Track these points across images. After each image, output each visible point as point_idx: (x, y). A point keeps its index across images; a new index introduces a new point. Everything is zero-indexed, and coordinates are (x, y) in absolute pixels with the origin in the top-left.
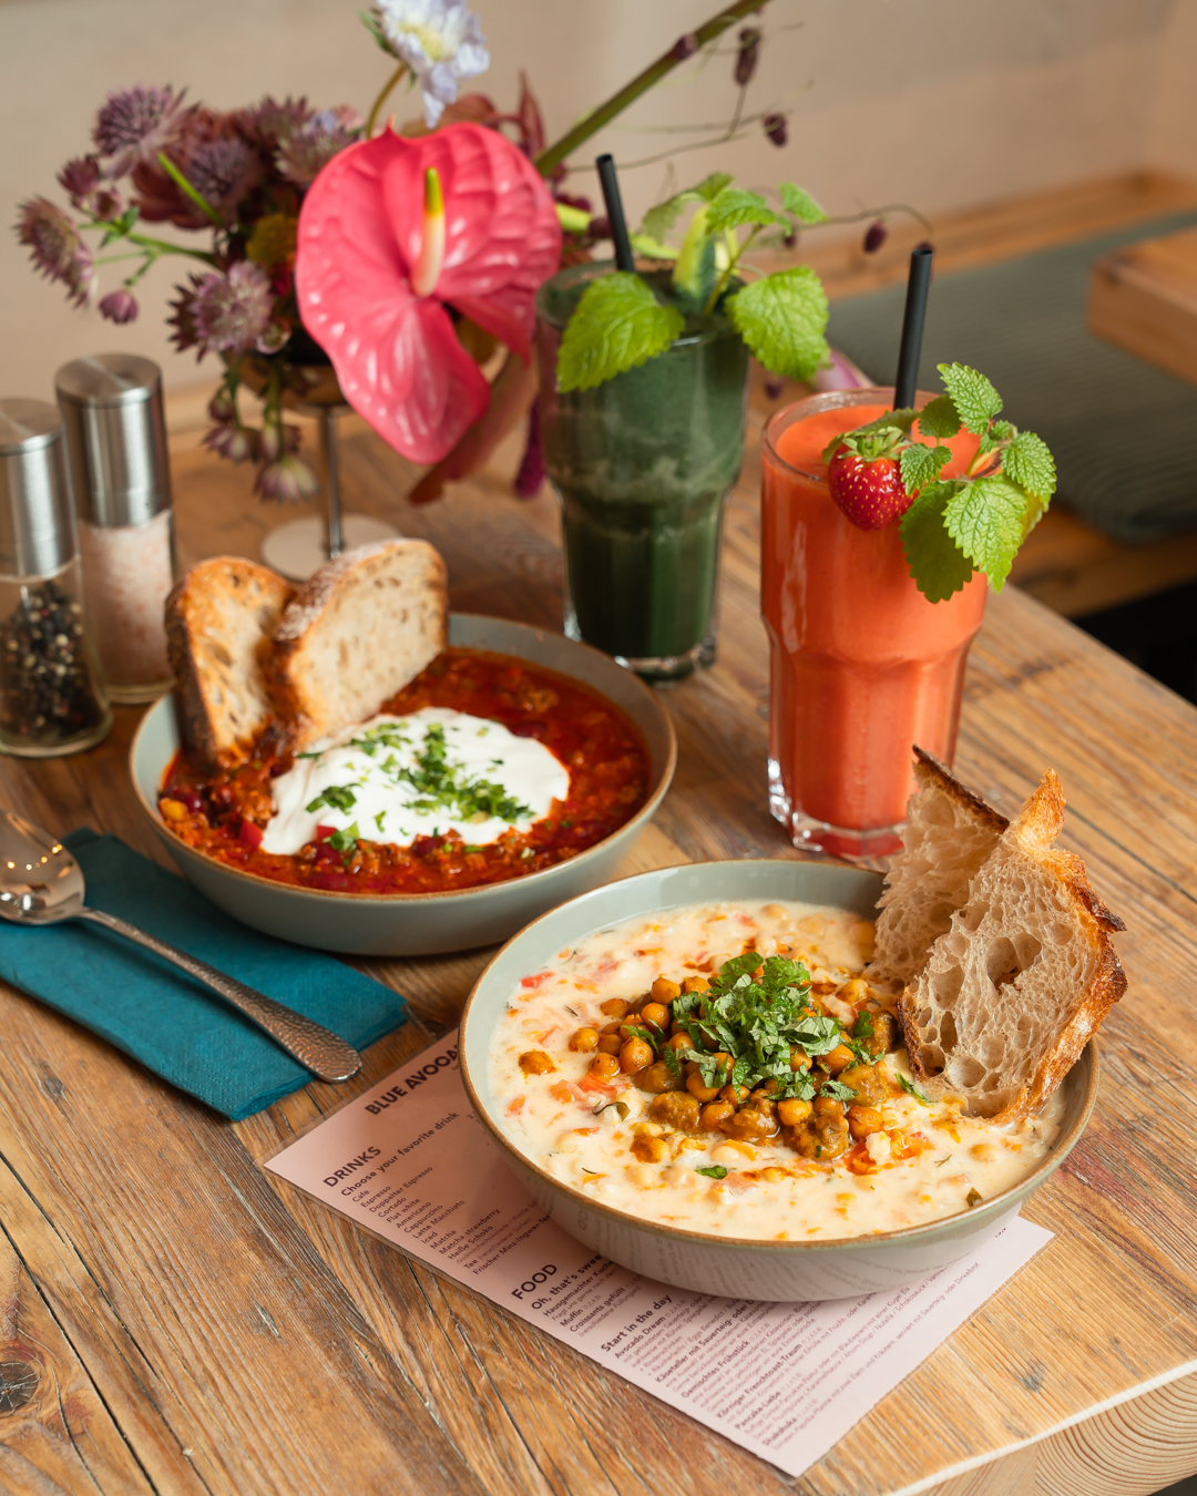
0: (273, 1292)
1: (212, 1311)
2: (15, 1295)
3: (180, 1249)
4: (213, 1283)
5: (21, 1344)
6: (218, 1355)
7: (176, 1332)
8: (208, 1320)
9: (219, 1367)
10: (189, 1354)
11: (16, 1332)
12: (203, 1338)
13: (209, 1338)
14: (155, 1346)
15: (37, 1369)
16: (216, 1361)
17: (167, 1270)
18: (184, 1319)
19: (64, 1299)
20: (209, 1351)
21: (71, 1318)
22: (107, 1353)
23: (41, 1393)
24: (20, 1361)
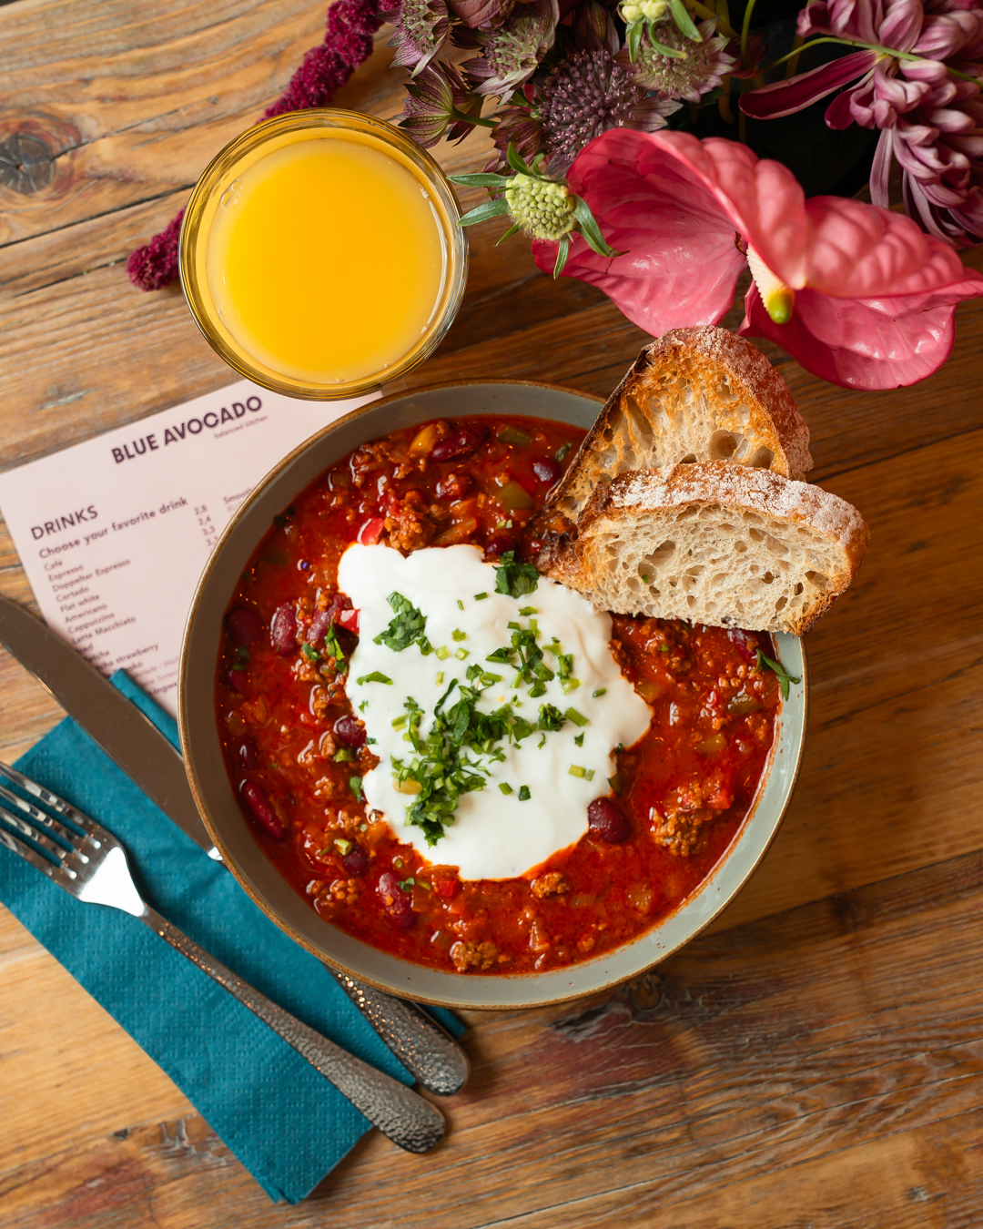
0: (101, 409)
1: (87, 352)
2: (142, 178)
3: (175, 331)
4: (124, 356)
5: (76, 181)
6: (29, 353)
7: (67, 318)
8: (77, 347)
9: (13, 352)
10: (35, 327)
11: (92, 178)
12: (54, 342)
13: (53, 347)
14: (52, 299)
15: (41, 194)
16: (23, 350)
17: (150, 317)
18: (82, 327)
19: (129, 221)
20: (35, 346)
21: (102, 227)
22: (52, 255)
23: (12, 196)
24: (53, 179)
